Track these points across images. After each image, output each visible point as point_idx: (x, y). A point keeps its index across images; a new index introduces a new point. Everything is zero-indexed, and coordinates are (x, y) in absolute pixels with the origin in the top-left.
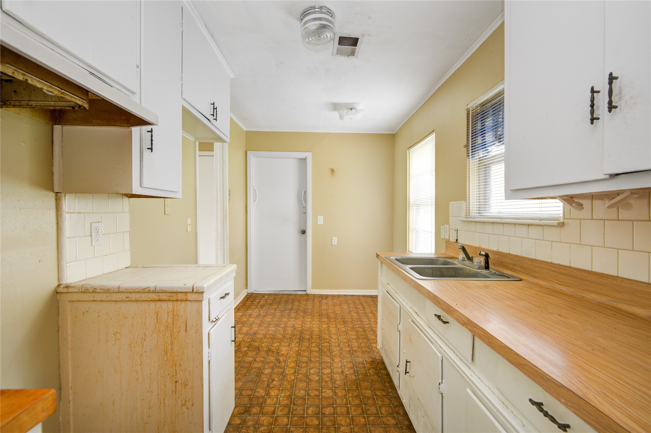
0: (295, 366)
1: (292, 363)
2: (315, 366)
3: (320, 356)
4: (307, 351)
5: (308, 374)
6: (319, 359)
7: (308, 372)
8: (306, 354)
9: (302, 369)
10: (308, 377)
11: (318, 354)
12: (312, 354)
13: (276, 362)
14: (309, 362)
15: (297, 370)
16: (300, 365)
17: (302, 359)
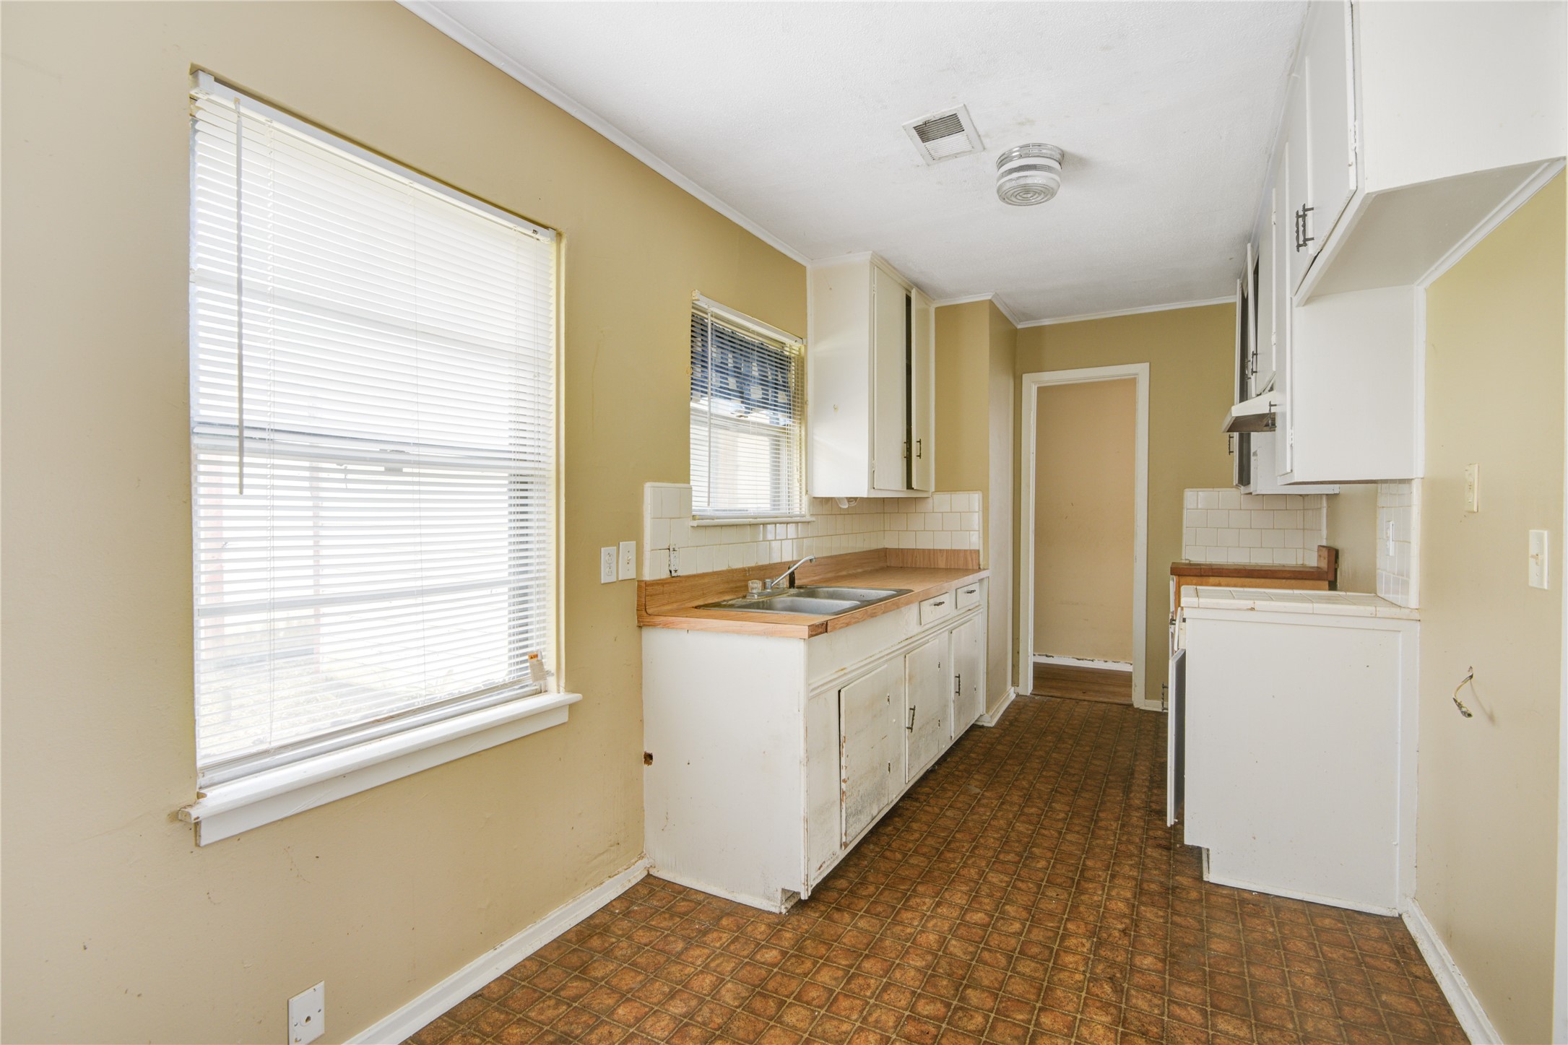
0: (1062, 954)
1: (1071, 966)
2: (1003, 938)
3: (974, 963)
4: (1009, 999)
5: (1028, 923)
6: (983, 954)
7: (1028, 928)
8: (1017, 987)
9: (1042, 939)
10: (1031, 917)
11: (976, 975)
12: (996, 979)
13: (1126, 985)
14: (1016, 955)
15: (1058, 940)
16: (1047, 953)
17: (1036, 972)
